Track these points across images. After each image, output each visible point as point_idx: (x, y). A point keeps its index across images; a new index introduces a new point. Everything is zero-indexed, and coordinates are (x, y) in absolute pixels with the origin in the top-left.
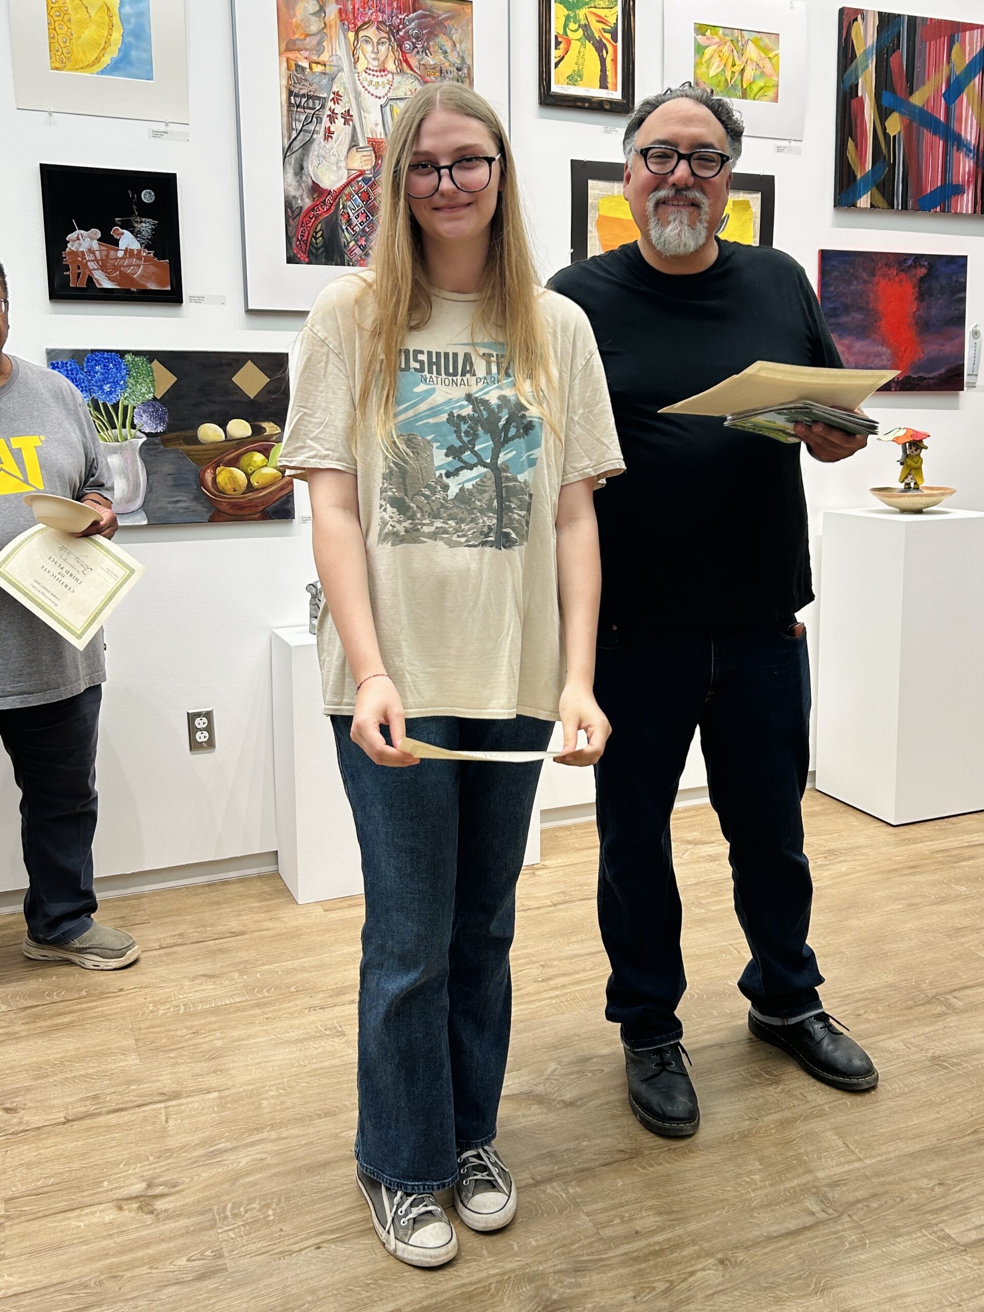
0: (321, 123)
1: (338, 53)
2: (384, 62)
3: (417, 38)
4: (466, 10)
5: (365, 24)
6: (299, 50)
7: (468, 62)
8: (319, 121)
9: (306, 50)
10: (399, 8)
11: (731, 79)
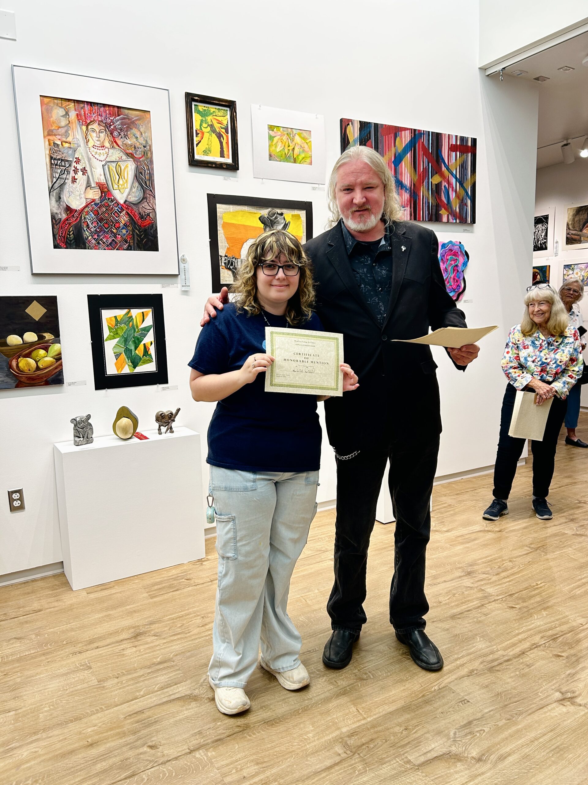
0: (69, 174)
1: (77, 137)
2: (103, 142)
3: (121, 130)
4: (147, 116)
5: (91, 122)
6: (55, 135)
7: (149, 143)
8: (68, 173)
9: (59, 135)
10: (110, 114)
11: (288, 153)
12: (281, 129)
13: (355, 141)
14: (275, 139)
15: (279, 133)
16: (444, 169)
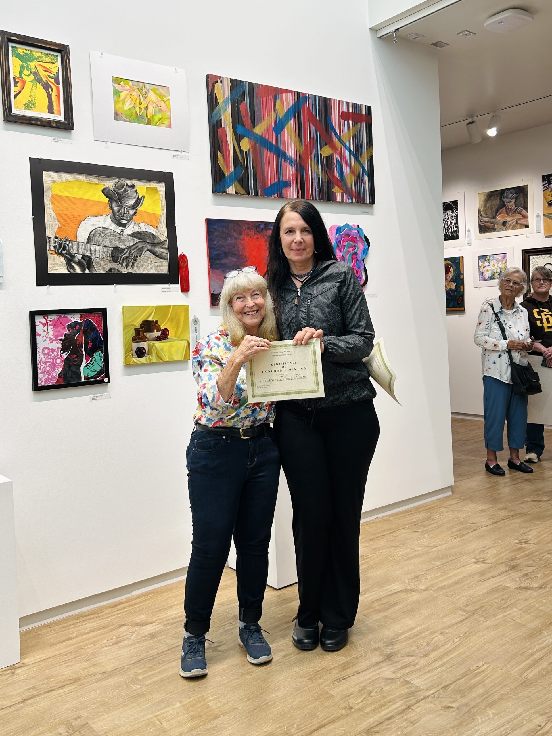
11: (140, 112)
12: (130, 83)
13: (225, 102)
14: (123, 95)
15: (128, 88)
16: (335, 139)
